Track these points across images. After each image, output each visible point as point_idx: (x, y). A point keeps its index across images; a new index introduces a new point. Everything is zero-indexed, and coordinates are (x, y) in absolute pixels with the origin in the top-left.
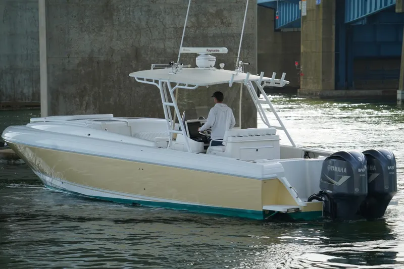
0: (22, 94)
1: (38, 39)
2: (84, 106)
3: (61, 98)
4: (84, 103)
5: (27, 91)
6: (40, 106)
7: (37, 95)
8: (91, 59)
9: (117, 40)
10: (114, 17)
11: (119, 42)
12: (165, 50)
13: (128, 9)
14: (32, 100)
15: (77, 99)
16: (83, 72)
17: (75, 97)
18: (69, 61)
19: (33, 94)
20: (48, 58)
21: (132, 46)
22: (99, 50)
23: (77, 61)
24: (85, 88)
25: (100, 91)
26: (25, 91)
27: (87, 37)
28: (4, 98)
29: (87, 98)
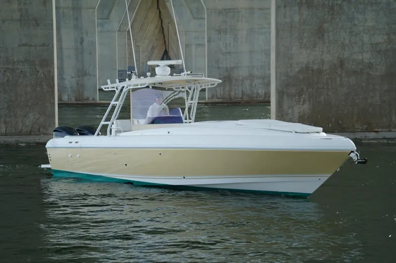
0: (258, 93)
1: (270, 54)
2: (302, 102)
3: (285, 97)
4: (302, 100)
5: (261, 91)
6: (270, 102)
7: (268, 95)
8: (307, 68)
9: (327, 53)
10: (326, 37)
11: (328, 55)
12: (363, 60)
13: (335, 31)
14: (265, 98)
15: (297, 97)
16: (301, 77)
17: (295, 96)
18: (291, 70)
19: (265, 94)
20: (276, 68)
21: (338, 58)
22: (313, 62)
23: (297, 70)
24: (302, 88)
25: (314, 91)
26: (260, 91)
27: (304, 52)
28: (245, 97)
29: (304, 96)
